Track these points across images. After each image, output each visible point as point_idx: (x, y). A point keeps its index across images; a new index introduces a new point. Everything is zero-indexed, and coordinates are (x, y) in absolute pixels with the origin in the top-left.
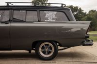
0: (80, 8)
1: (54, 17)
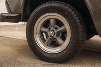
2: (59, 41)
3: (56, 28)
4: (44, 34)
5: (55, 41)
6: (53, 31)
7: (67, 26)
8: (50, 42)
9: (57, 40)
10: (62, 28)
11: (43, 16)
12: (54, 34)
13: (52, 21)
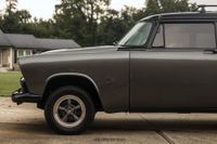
2: (76, 117)
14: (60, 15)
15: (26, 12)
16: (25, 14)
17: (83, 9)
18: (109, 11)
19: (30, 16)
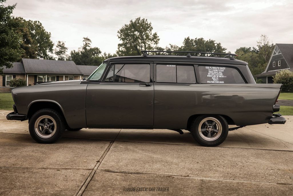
0: (219, 45)
1: (221, 76)
2: (50, 131)
3: (48, 124)
4: (40, 127)
5: (48, 131)
6: (47, 125)
7: (55, 123)
8: (45, 132)
9: (49, 131)
10: (52, 124)
11: (40, 117)
12: (47, 127)
13: (46, 120)
14: (122, 51)
15: (97, 49)
16: (97, 51)
17: (138, 47)
18: (157, 48)
19: (100, 52)
